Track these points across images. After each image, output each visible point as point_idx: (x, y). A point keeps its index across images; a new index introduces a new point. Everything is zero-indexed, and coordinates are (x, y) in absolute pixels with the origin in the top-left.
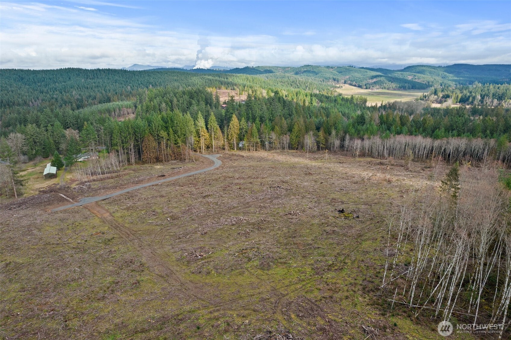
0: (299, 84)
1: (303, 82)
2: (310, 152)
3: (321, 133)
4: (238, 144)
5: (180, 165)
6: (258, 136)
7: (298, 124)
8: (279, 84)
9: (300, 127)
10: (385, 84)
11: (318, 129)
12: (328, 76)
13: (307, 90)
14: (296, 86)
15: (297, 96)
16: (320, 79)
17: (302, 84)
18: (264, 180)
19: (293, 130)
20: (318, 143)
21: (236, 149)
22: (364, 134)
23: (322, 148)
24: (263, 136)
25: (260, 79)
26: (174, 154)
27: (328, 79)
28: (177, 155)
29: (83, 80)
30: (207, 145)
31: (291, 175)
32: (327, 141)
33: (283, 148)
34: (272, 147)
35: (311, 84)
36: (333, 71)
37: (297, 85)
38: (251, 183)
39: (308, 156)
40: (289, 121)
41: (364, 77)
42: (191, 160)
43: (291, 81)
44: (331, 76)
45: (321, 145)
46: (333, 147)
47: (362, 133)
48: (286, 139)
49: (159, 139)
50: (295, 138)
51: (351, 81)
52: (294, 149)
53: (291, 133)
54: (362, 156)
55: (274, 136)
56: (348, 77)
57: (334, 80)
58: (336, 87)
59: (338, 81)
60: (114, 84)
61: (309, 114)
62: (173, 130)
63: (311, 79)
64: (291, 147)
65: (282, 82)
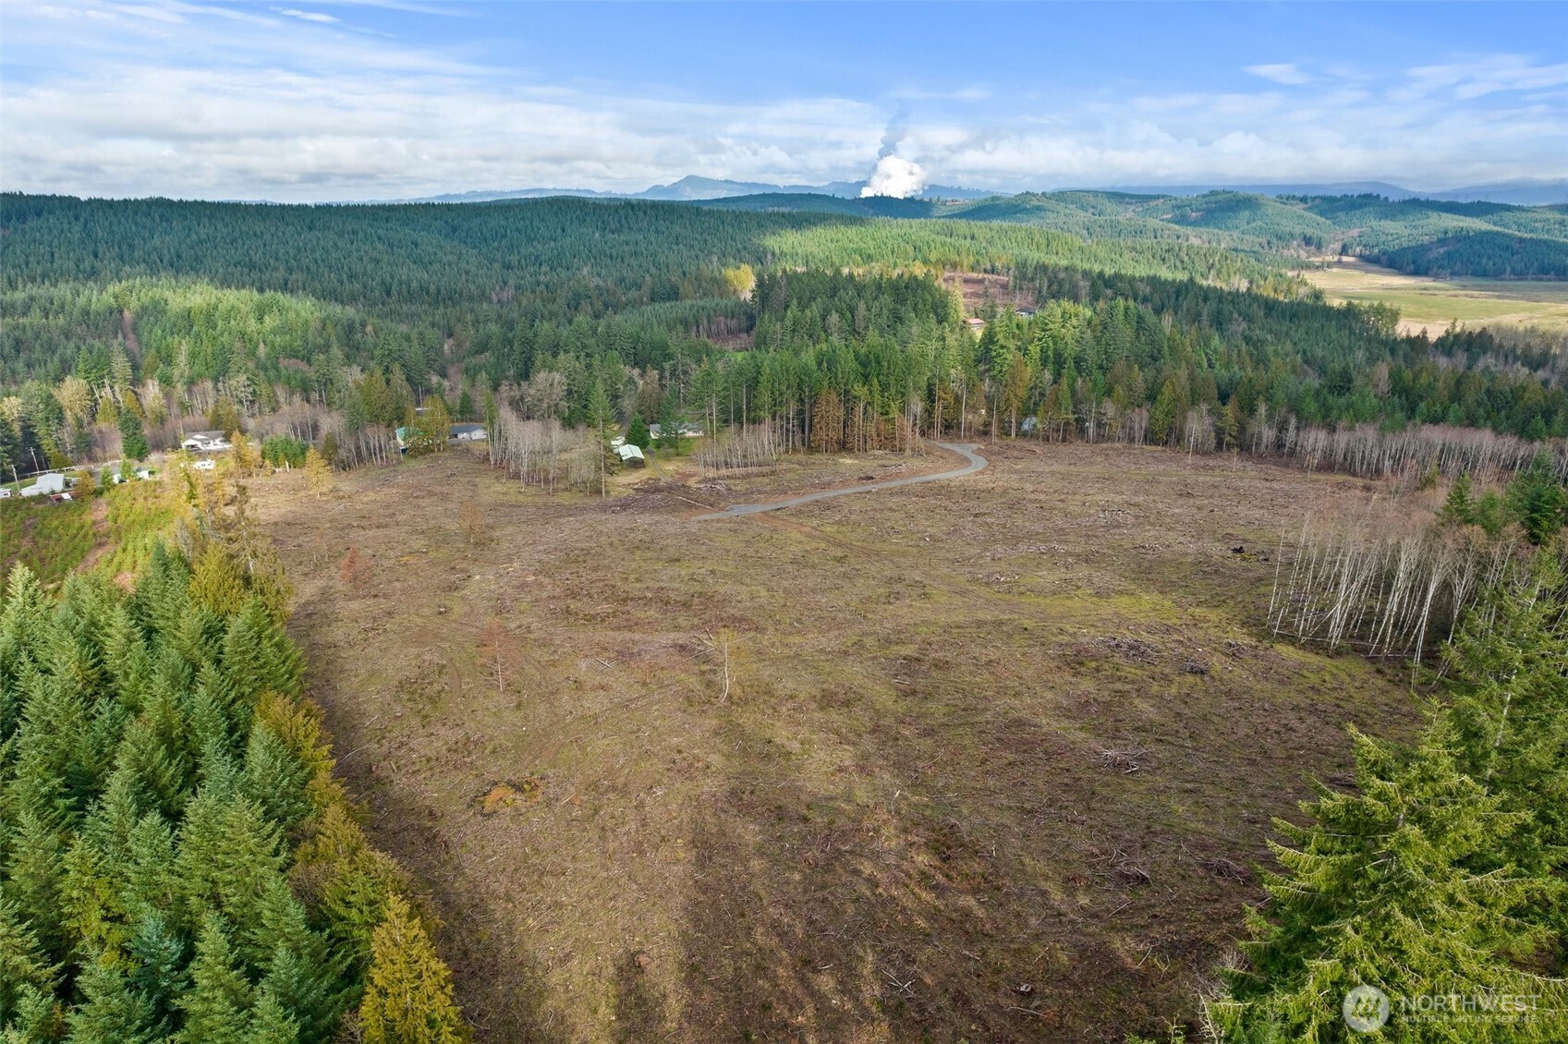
0: (1186, 259)
1: (1202, 252)
2: (1196, 452)
3: (1229, 410)
4: (1020, 424)
5: (893, 460)
6: (1071, 408)
7: (1172, 383)
8: (1127, 256)
9: (1178, 390)
10: (1484, 261)
11: (1224, 398)
12: (1288, 229)
13: (1211, 277)
14: (1178, 264)
15: (1177, 299)
16: (1260, 240)
17: (1197, 259)
18: (1089, 498)
19: (1159, 397)
20: (1219, 433)
21: (1013, 434)
22: (1339, 418)
23: (1228, 445)
24: (1084, 407)
25: (1070, 242)
26: (878, 435)
27: (1284, 238)
28: (886, 439)
29: (597, 235)
30: (946, 421)
31: (1147, 493)
32: (1242, 429)
33: (1132, 440)
34: (1103, 436)
35: (1226, 258)
36: (1307, 214)
37: (1182, 262)
38: (1062, 501)
39: (1189, 462)
40: (1150, 373)
41: (1414, 232)
42: (917, 453)
43: (1163, 246)
44: (1298, 230)
45: (1228, 439)
46: (1258, 445)
47: (1335, 413)
48: (1140, 419)
49: (848, 400)
50: (1162, 416)
51: (1365, 246)
52: (1157, 444)
53: (1152, 404)
54: (1325, 470)
55: (1110, 409)
56: (1355, 232)
57: (1308, 241)
58: (1308, 266)
59: (1319, 247)
60: (674, 247)
61: (1207, 354)
62: (879, 382)
63: (1228, 239)
64: (1151, 438)
65: (1134, 249)
